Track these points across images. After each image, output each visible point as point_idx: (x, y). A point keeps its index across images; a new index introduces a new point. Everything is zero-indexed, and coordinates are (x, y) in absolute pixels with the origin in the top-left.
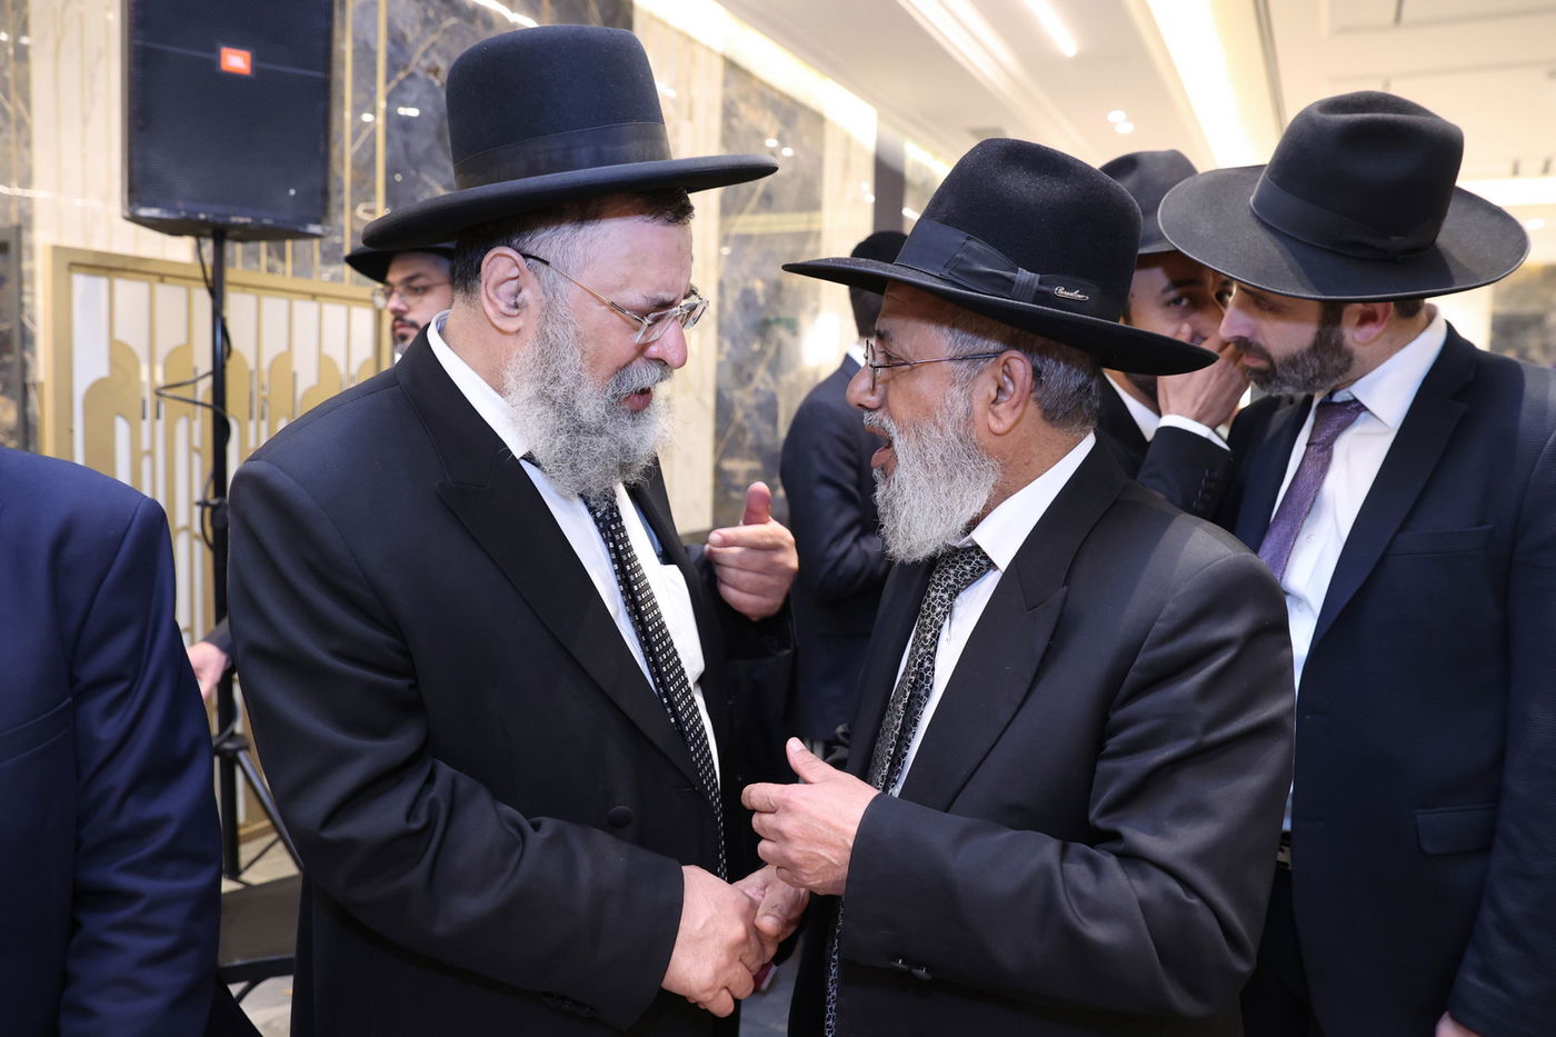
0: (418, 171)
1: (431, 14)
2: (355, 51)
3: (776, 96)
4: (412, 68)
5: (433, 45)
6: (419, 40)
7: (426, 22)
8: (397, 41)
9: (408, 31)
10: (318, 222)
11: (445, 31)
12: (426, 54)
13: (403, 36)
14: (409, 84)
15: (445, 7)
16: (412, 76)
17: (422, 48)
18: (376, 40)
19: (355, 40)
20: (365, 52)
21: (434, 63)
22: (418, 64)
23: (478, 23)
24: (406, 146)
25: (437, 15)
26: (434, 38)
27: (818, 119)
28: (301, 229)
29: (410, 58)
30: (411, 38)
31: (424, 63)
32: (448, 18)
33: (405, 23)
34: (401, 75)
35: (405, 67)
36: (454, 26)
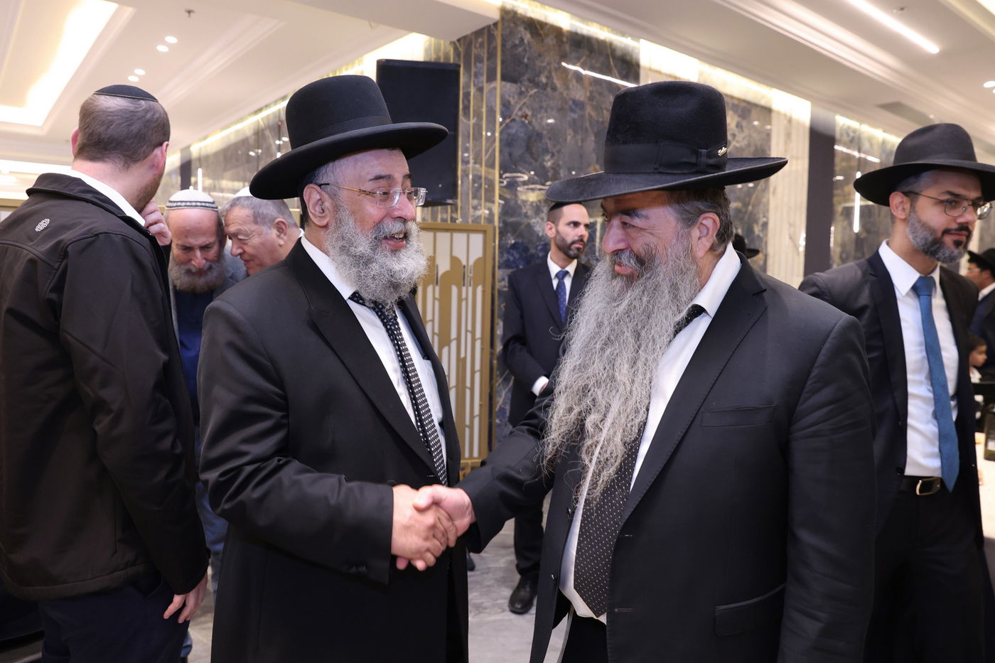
0: (516, 166)
1: (523, 89)
2: (487, 112)
3: (736, 102)
4: (513, 117)
5: (525, 103)
6: (516, 103)
7: (521, 93)
8: (506, 106)
9: (511, 99)
10: (451, 198)
11: (531, 96)
12: (520, 109)
13: (509, 102)
14: (513, 124)
15: (531, 85)
16: (513, 120)
17: (518, 106)
18: (495, 106)
19: (487, 106)
20: (491, 112)
21: (525, 112)
22: (516, 114)
23: (549, 89)
24: (510, 155)
25: (527, 90)
26: (525, 100)
27: (767, 111)
28: (444, 202)
29: (512, 113)
30: (512, 102)
31: (520, 113)
32: (532, 90)
33: (510, 96)
34: (508, 121)
35: (510, 117)
36: (535, 93)
